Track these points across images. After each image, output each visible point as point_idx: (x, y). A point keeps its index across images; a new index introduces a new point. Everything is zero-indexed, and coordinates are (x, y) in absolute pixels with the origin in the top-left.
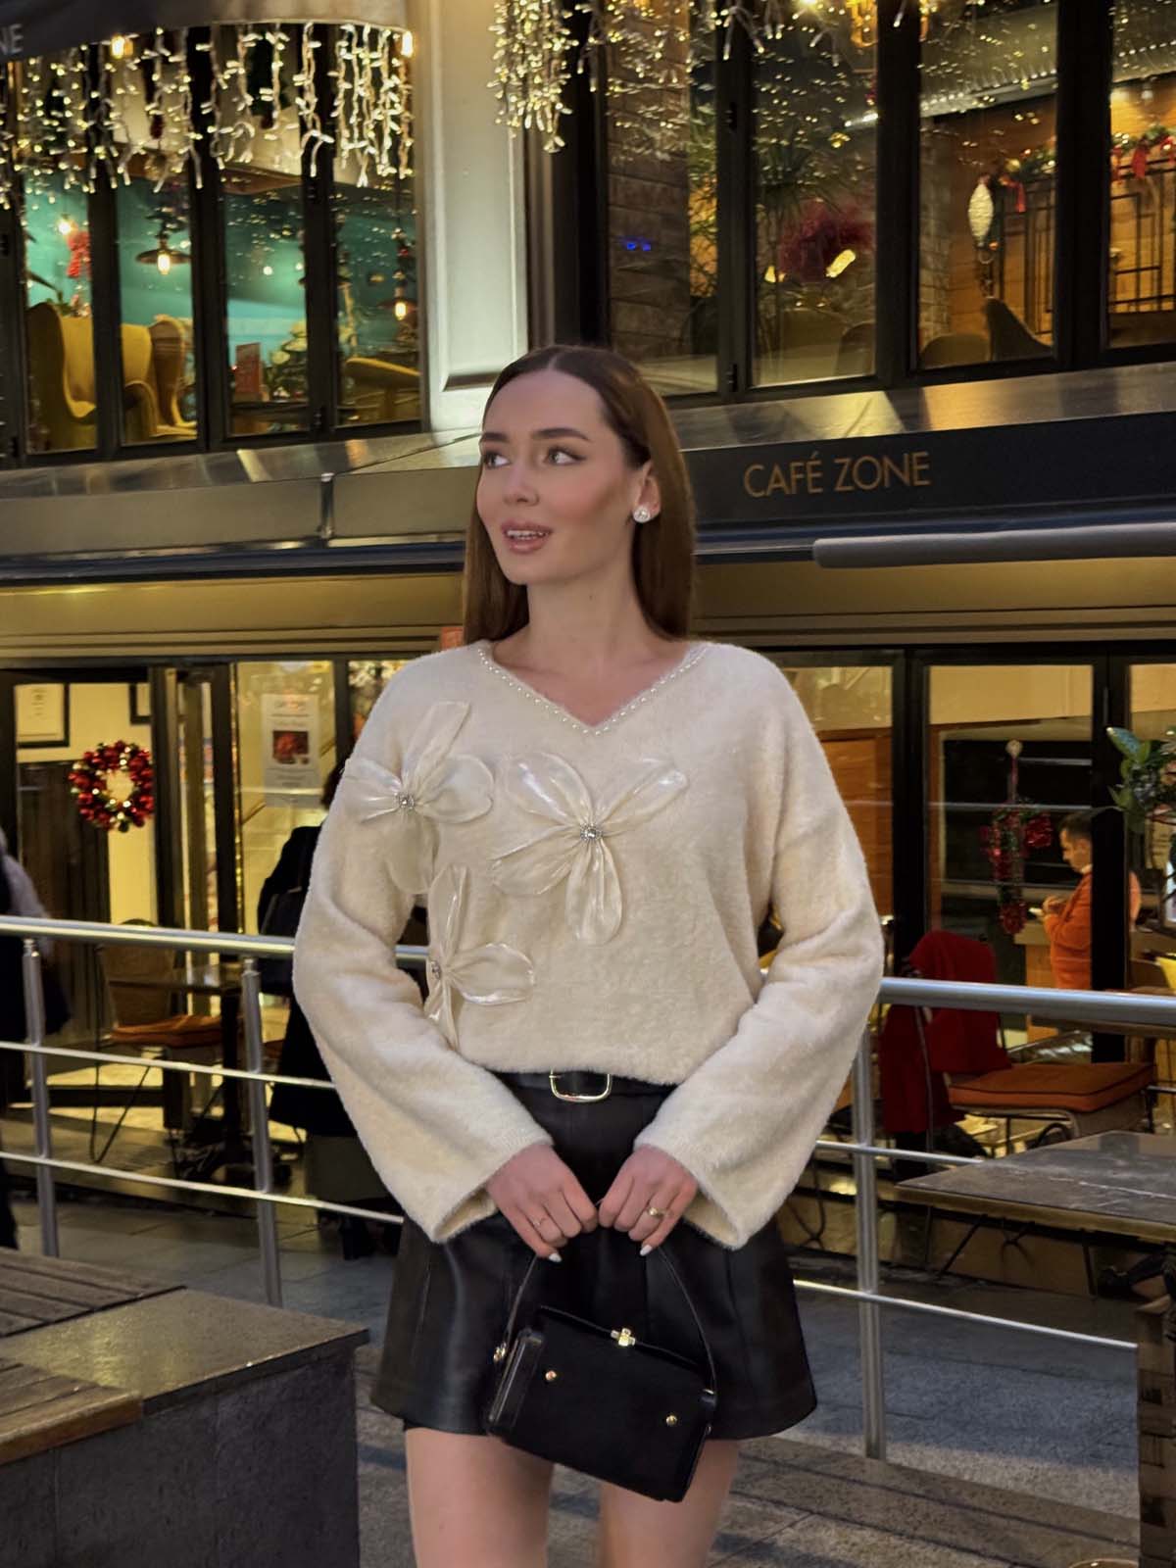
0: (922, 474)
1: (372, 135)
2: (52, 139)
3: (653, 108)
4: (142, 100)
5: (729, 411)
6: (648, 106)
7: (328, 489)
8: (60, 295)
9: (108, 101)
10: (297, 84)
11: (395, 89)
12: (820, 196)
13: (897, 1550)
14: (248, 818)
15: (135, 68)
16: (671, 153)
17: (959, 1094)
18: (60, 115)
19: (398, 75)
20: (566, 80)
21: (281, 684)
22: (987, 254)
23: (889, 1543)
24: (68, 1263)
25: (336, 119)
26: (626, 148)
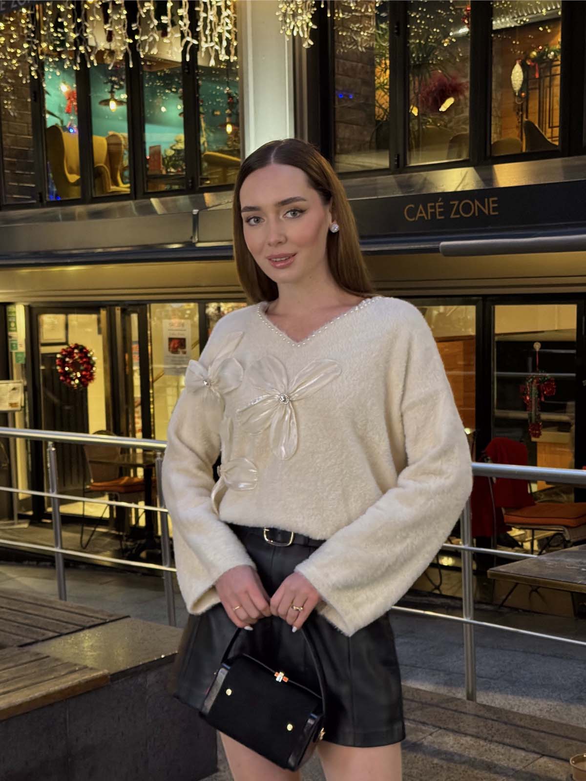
0: (494, 209)
1: (217, 40)
2: (58, 43)
3: (357, 25)
4: (102, 23)
5: (395, 177)
6: (355, 24)
7: (196, 218)
8: (62, 122)
9: (86, 23)
10: (179, 15)
11: (228, 17)
12: (440, 69)
13: (484, 748)
14: (157, 380)
15: (99, 7)
16: (366, 48)
17: (508, 518)
18: (62, 31)
19: (230, 9)
20: (314, 11)
21: (170, 313)
22: (520, 99)
23: (480, 744)
24: (70, 603)
25: (198, 32)
26: (344, 45)
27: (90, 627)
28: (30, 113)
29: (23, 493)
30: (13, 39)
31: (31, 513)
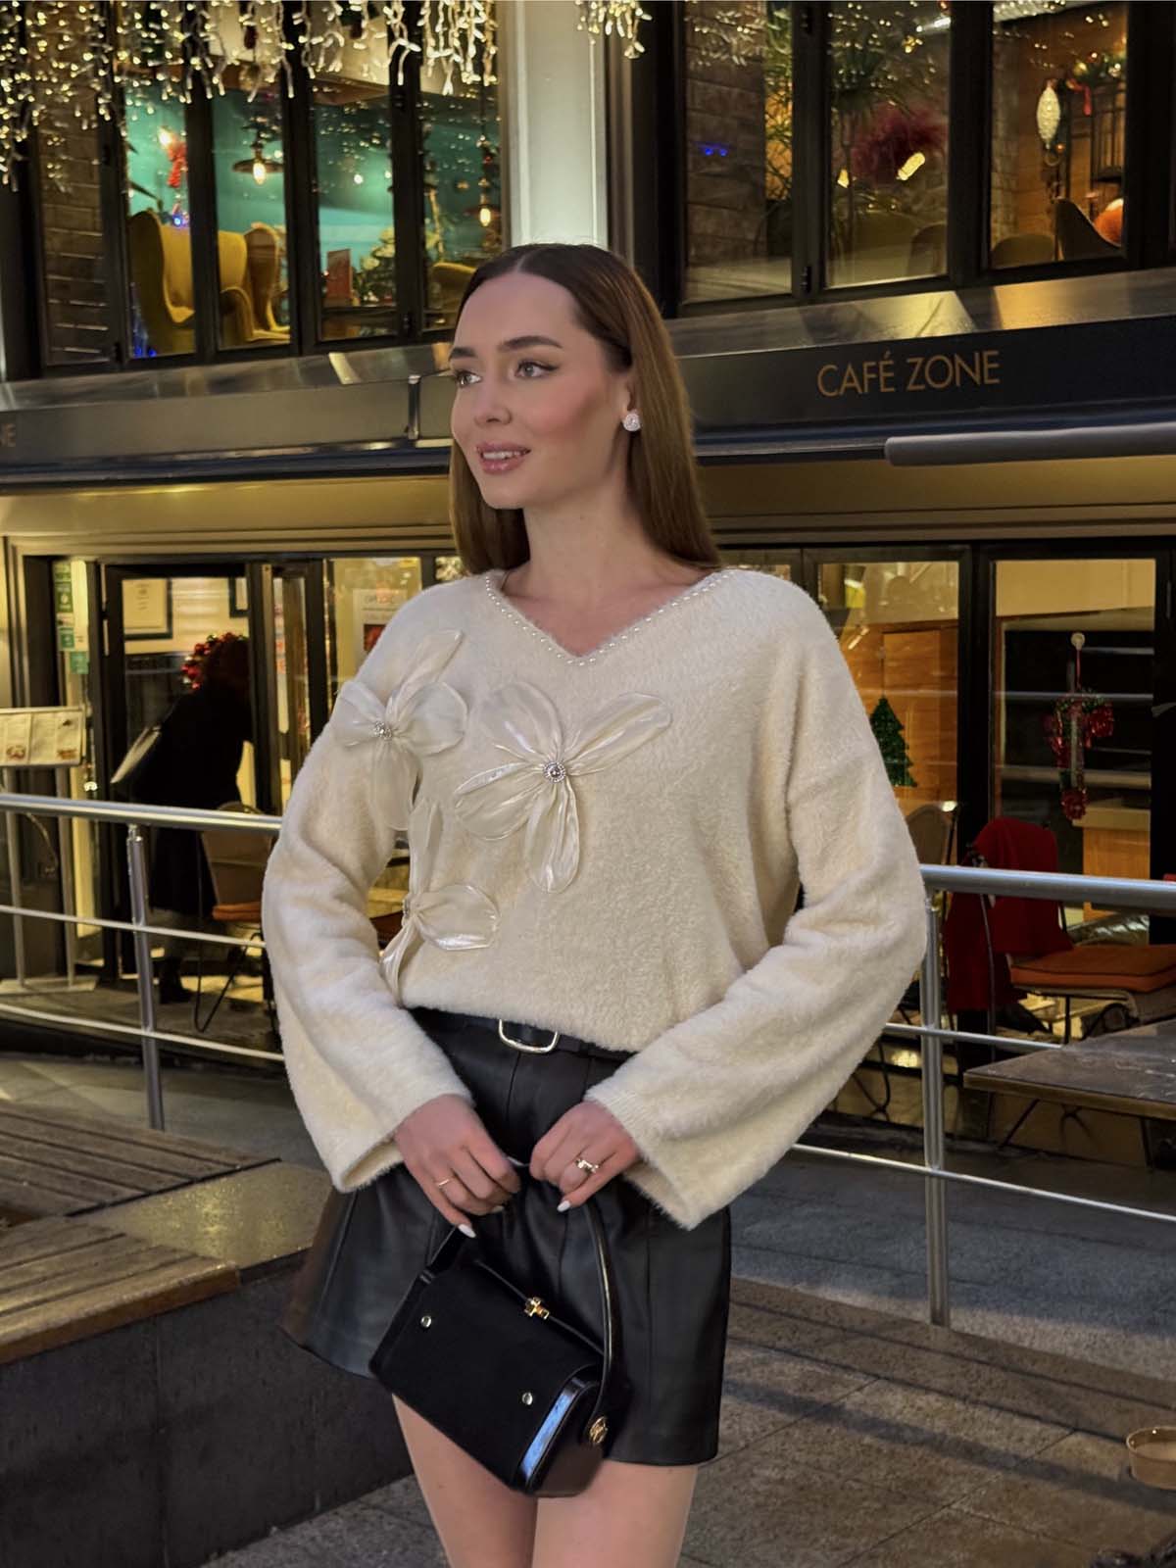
0: (993, 373)
1: (457, 43)
2: (150, 50)
3: (730, 14)
4: (237, 13)
5: (802, 312)
6: (726, 13)
7: (415, 392)
8: (160, 204)
9: (204, 13)
12: (894, 100)
13: (962, 1415)
16: (746, 58)
17: (1020, 975)
18: (158, 27)
21: (373, 578)
22: (1054, 157)
23: (954, 1408)
24: (172, 1135)
25: (422, 28)
26: (704, 53)
27: (204, 1180)
28: (97, 187)
29: (85, 924)
30: (63, 42)
31: (100, 963)
